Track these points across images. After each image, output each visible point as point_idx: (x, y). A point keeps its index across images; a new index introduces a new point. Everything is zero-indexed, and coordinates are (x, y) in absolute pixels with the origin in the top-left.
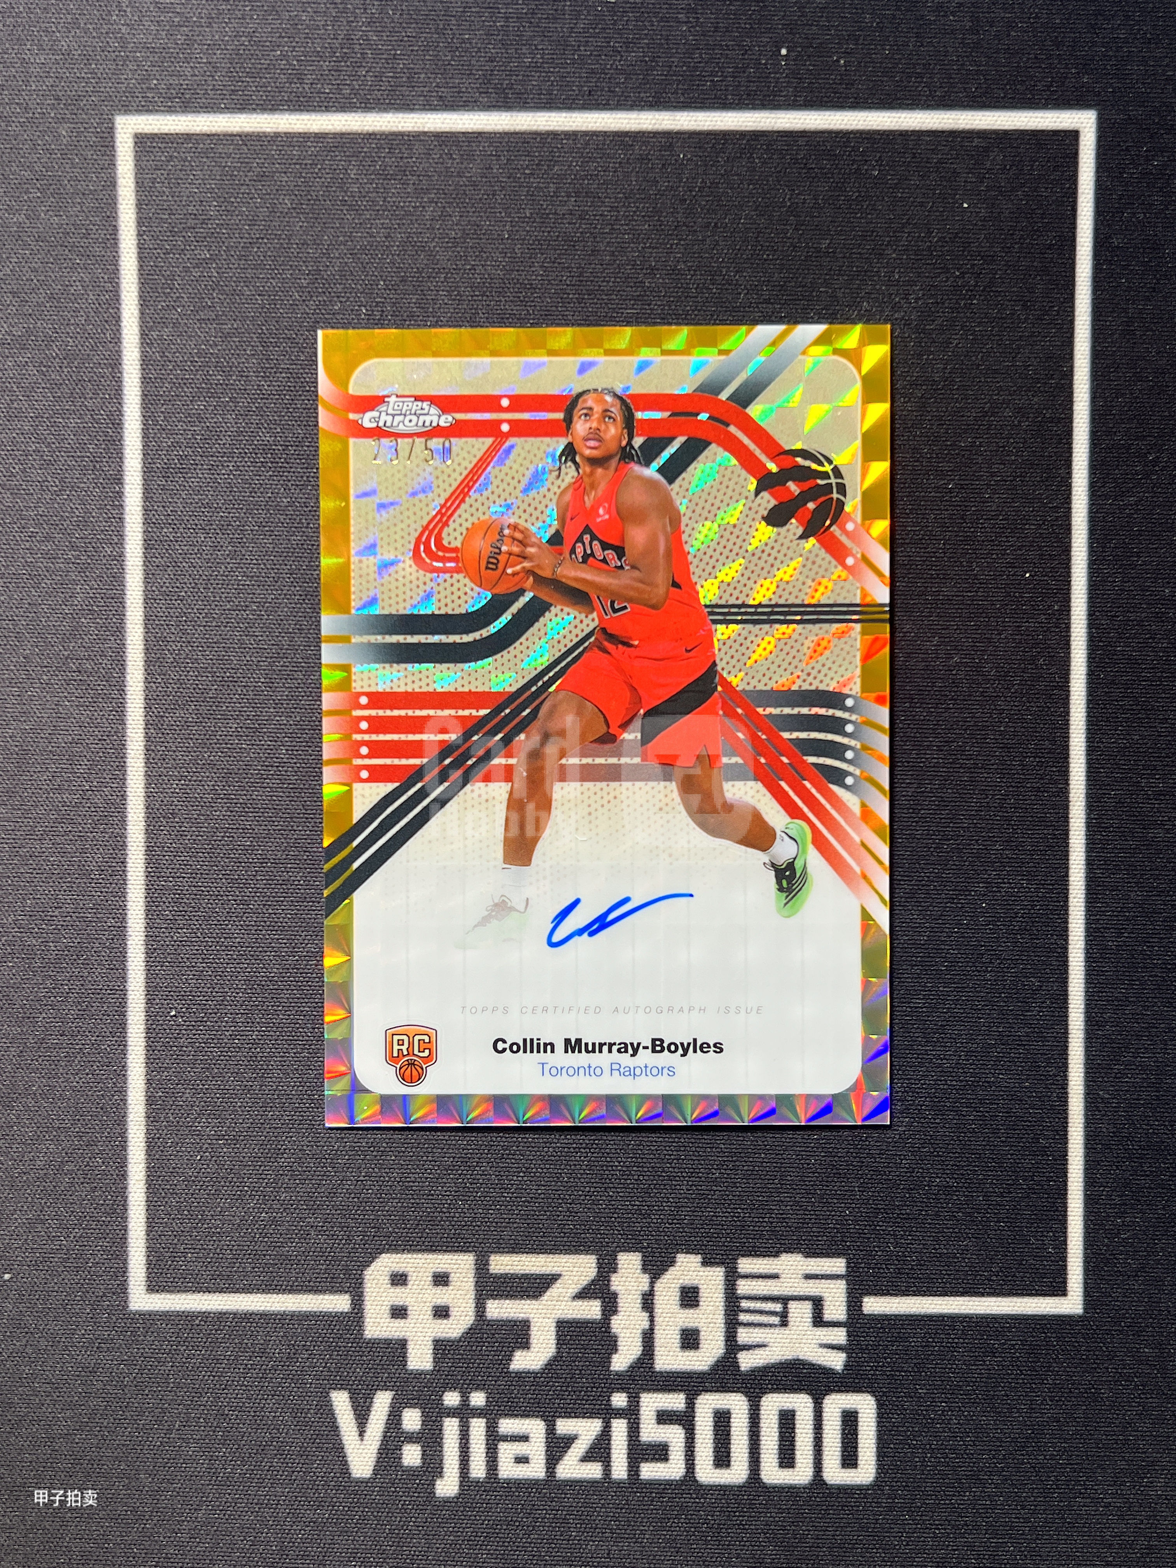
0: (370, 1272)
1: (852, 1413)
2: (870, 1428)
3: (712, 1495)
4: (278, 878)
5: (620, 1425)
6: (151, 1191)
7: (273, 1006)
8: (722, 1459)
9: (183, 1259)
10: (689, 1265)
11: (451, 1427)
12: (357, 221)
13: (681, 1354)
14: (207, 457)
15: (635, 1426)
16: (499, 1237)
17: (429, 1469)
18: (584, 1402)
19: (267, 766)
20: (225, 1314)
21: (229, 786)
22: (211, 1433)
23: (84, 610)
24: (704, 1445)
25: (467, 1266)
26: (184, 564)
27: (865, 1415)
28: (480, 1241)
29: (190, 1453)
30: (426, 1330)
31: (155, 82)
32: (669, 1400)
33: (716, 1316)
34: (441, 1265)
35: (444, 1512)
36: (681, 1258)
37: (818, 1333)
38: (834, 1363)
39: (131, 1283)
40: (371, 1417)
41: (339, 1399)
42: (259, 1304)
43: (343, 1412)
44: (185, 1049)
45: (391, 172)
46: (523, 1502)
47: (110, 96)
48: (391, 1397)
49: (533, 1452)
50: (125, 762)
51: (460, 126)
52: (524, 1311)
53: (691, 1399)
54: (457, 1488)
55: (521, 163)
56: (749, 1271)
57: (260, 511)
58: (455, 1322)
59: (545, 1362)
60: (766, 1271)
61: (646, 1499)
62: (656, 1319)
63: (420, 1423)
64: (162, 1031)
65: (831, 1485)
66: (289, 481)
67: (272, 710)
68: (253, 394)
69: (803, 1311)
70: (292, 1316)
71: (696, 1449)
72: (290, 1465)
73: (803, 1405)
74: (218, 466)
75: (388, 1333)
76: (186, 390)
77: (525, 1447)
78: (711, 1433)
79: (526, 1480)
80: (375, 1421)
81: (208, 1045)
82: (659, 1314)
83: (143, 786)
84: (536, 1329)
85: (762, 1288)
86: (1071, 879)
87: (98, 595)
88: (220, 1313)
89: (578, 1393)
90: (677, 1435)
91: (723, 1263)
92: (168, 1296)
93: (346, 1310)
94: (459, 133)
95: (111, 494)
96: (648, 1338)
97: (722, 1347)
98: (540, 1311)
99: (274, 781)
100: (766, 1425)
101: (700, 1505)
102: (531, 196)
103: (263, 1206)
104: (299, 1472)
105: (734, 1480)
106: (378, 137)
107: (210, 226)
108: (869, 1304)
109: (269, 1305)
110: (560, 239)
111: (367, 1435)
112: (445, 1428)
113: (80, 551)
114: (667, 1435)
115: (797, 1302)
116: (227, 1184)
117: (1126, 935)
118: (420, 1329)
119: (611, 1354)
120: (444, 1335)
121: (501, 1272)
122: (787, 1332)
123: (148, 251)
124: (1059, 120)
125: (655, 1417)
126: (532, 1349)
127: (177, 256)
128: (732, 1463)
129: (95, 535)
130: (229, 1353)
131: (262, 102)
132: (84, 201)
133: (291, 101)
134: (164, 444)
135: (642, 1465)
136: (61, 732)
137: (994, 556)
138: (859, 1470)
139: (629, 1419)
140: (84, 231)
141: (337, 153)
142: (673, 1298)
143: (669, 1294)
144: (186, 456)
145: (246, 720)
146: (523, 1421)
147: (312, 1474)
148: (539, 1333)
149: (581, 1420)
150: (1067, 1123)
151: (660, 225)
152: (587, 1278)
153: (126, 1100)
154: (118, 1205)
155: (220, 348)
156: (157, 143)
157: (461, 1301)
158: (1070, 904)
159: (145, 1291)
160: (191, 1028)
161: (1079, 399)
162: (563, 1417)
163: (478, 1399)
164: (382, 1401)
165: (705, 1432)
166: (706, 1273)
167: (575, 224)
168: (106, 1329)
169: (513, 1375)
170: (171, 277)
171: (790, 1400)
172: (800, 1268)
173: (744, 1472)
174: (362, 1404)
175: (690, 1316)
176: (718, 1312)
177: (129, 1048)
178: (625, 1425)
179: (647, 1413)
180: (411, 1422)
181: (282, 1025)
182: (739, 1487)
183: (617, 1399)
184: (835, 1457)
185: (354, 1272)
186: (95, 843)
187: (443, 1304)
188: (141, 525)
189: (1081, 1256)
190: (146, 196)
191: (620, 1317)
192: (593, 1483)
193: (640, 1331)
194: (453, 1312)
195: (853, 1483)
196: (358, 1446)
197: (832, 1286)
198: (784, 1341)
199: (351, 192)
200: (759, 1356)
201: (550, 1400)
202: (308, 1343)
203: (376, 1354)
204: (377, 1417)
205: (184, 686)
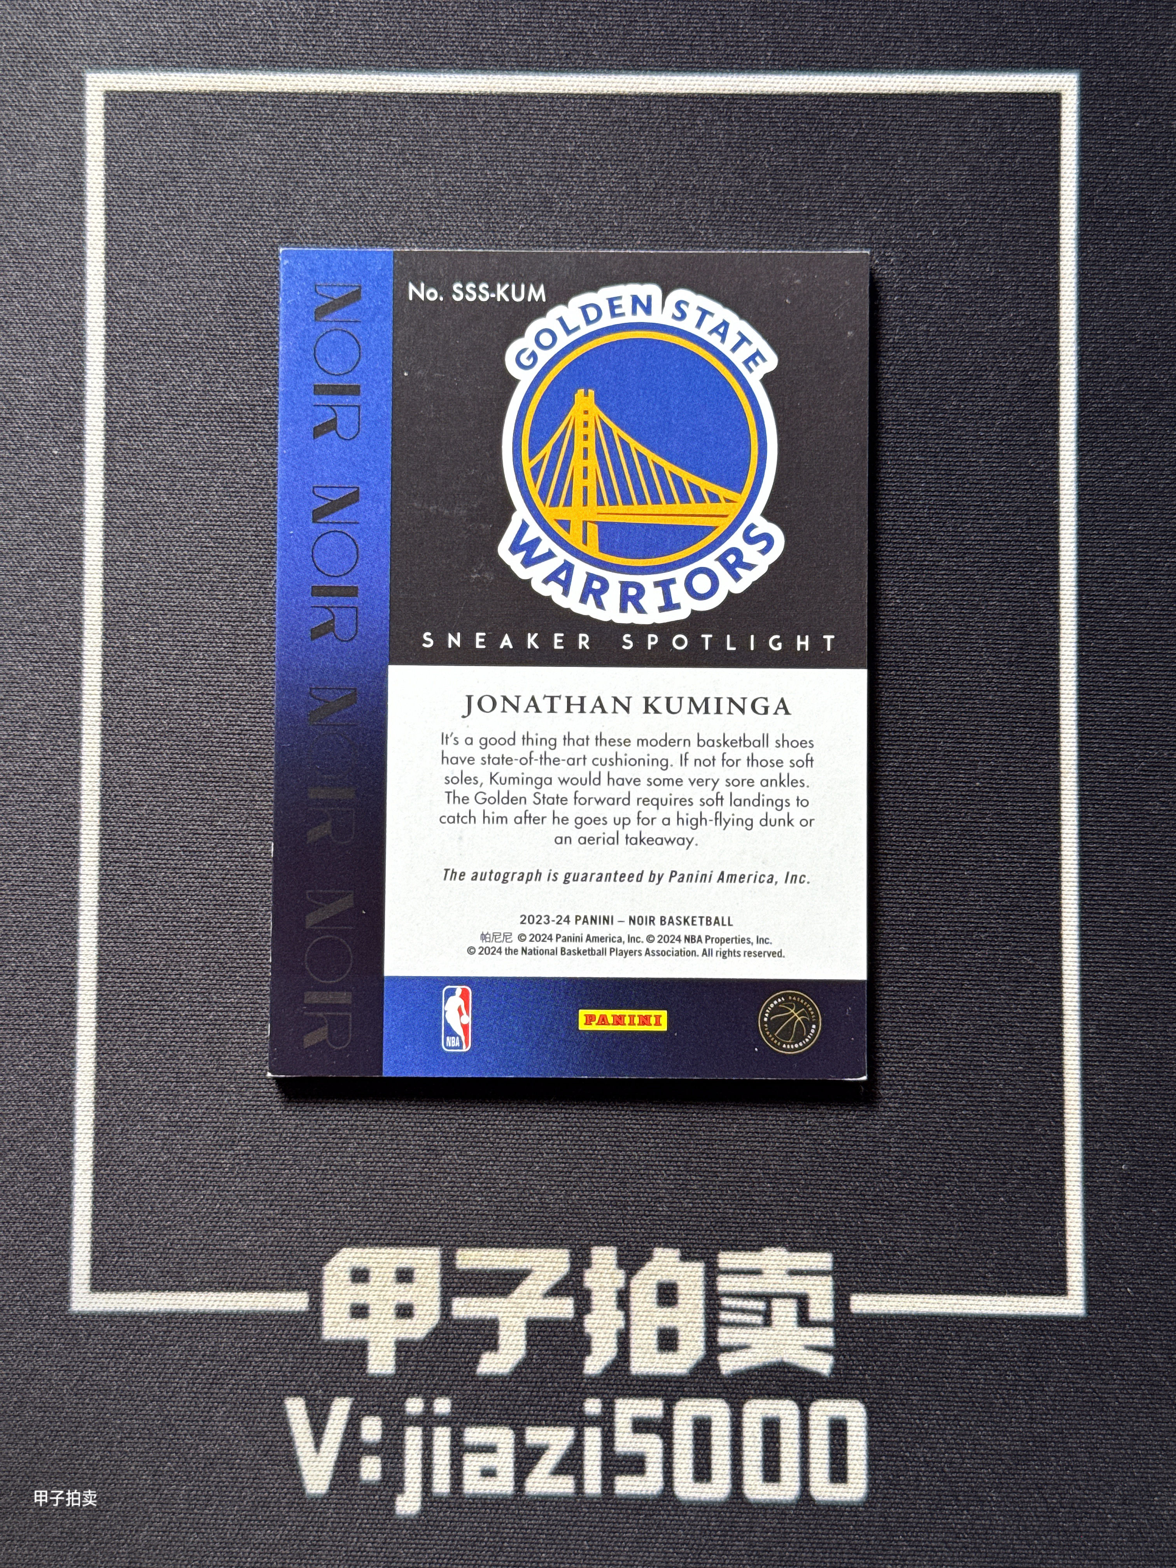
0: (330, 1268)
1: (840, 1421)
2: (860, 1438)
3: (692, 1511)
4: (238, 850)
5: (594, 1434)
6: (98, 1181)
7: (231, 985)
8: (703, 1472)
9: (130, 1254)
10: (667, 1259)
11: (413, 1437)
12: (330, 181)
13: (658, 1356)
14: (172, 416)
15: (609, 1434)
16: (466, 1230)
17: (390, 1484)
18: (555, 1408)
19: (228, 734)
20: (174, 1314)
21: (189, 755)
22: (156, 1445)
23: (41, 572)
24: (683, 1456)
25: (433, 1261)
26: (146, 525)
27: (854, 1424)
28: (447, 1234)
29: (133, 1468)
30: (388, 1330)
31: (128, 41)
32: (645, 1407)
33: (696, 1315)
34: (405, 1261)
35: (404, 1531)
36: (658, 1252)
37: (804, 1333)
38: (821, 1366)
39: (74, 1281)
40: (328, 1426)
41: (294, 1407)
42: (211, 1303)
43: (297, 1421)
44: (138, 1030)
45: (366, 133)
46: (489, 1520)
47: (83, 55)
48: (350, 1403)
49: (501, 1464)
50: (80, 729)
51: (436, 88)
52: (492, 1309)
53: (669, 1405)
54: (419, 1504)
55: (498, 124)
56: (730, 1266)
57: (226, 472)
58: (419, 1321)
59: (515, 1365)
60: (748, 1266)
61: (621, 1516)
62: (632, 1318)
63: (380, 1432)
64: (114, 1011)
65: (819, 1501)
66: (256, 441)
67: (234, 675)
68: (221, 353)
69: (788, 1309)
70: (246, 1316)
71: (675, 1461)
72: (240, 1480)
73: (788, 1412)
74: (183, 425)
75: (347, 1334)
76: (151, 348)
77: (492, 1459)
78: (691, 1442)
79: (492, 1495)
80: (332, 1431)
81: (162, 1025)
82: (635, 1313)
83: (99, 754)
84: (505, 1328)
85: (744, 1284)
86: (1063, 853)
87: (55, 557)
88: (169, 1314)
89: (549, 1399)
90: (655, 1445)
91: (703, 1258)
92: (114, 1295)
93: (304, 1309)
94: (434, 94)
95: (71, 453)
96: (624, 1339)
97: (702, 1348)
98: (509, 1309)
99: (235, 750)
100: (750, 1434)
101: (679, 1523)
102: (507, 157)
103: (217, 1197)
104: (249, 1488)
105: (716, 1496)
106: (353, 97)
107: (180, 184)
108: (857, 1302)
109: (222, 1303)
110: (536, 200)
111: (323, 1445)
112: (407, 1437)
113: (39, 512)
114: (644, 1445)
115: (781, 1300)
116: (180, 1174)
117: (1122, 912)
118: (382, 1330)
119: (584, 1356)
120: (408, 1336)
121: (469, 1267)
122: (771, 1332)
123: (116, 208)
124: (1040, 83)
125: (630, 1425)
126: (500, 1351)
127: (146, 213)
128: (713, 1476)
129: (54, 494)
130: (177, 1357)
131: (236, 62)
132: (52, 157)
133: (266, 61)
134: (128, 403)
135: (617, 1478)
136: (14, 698)
137: (981, 521)
138: (849, 1485)
139: (603, 1427)
140: (51, 187)
141: (312, 114)
142: (650, 1295)
143: (646, 1290)
144: (150, 415)
145: (207, 686)
146: (490, 1430)
147: (264, 1490)
148: (509, 1333)
149: (552, 1428)
150: (1063, 1109)
151: (638, 188)
152: (560, 1274)
153: (74, 1084)
154: (63, 1197)
155: (188, 306)
156: (129, 101)
157: (425, 1298)
158: (1063, 879)
159: (88, 1290)
160: (145, 1007)
161: (1065, 362)
162: (533, 1425)
163: (442, 1406)
164: (340, 1408)
165: (684, 1442)
166: (685, 1269)
167: (552, 185)
168: (47, 1332)
169: (481, 1379)
170: (140, 235)
171: (775, 1406)
172: (784, 1263)
173: (727, 1486)
174: (319, 1412)
175: (668, 1314)
176: (697, 1311)
177: (79, 1029)
178: (599, 1434)
179: (622, 1420)
180: (371, 1432)
181: (240, 1005)
182: (719, 1503)
183: (591, 1405)
184: (822, 1470)
185: (313, 1268)
186: (47, 813)
187: (406, 1302)
188: (102, 485)
189: (1081, 1251)
190: (116, 153)
191: (594, 1316)
192: (565, 1498)
193: (615, 1331)
194: (417, 1311)
195: (843, 1499)
196: (313, 1459)
197: (818, 1283)
198: (767, 1342)
199: (325, 152)
200: (741, 1359)
201: (519, 1406)
202: (262, 1346)
203: (336, 1357)
204: (335, 1426)
205: (143, 650)
